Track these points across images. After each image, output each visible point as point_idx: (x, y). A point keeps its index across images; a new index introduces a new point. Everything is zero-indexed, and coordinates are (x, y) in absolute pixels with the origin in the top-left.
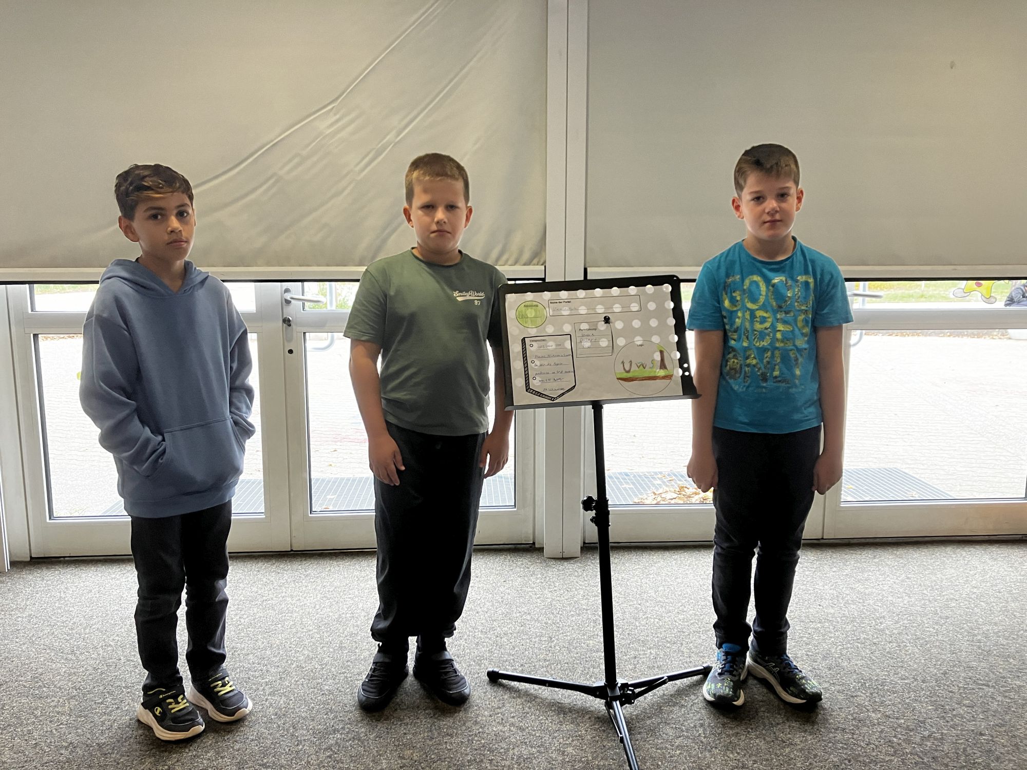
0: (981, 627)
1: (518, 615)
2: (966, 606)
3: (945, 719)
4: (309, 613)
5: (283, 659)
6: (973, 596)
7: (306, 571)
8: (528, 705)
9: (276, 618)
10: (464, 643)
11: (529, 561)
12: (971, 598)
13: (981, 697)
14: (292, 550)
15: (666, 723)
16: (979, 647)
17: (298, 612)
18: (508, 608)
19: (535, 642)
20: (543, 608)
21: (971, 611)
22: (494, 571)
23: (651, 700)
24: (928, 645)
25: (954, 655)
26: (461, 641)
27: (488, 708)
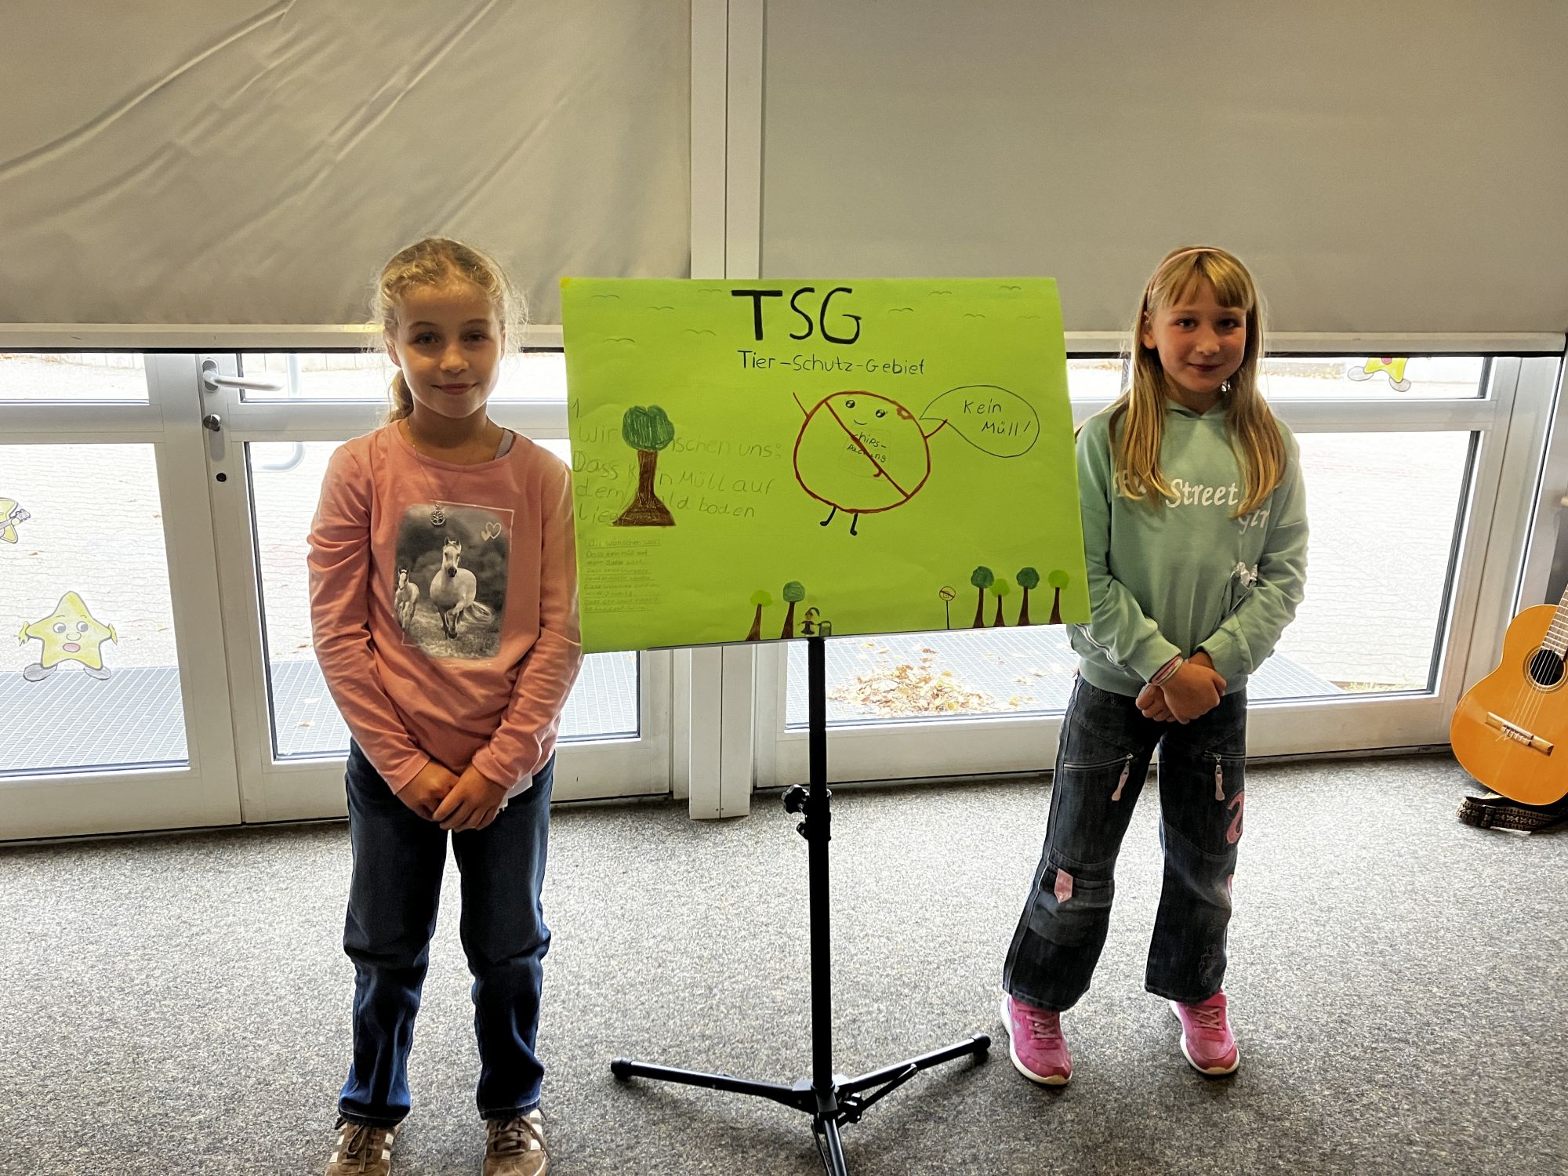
0: (1381, 925)
1: (652, 941)
2: (1355, 885)
3: (1351, 1115)
4: (278, 960)
5: (231, 1066)
6: (1362, 865)
7: (271, 866)
8: (679, 1138)
9: (217, 974)
10: (560, 1009)
11: (665, 829)
12: (1358, 869)
13: (1399, 1065)
14: (244, 823)
15: (915, 1157)
16: (1384, 965)
17: (258, 957)
18: (632, 930)
19: (684, 999)
20: (693, 927)
21: (1363, 894)
22: (605, 852)
23: (887, 1109)
24: (1309, 967)
25: (1349, 984)
26: (555, 1005)
27: (609, 1149)
